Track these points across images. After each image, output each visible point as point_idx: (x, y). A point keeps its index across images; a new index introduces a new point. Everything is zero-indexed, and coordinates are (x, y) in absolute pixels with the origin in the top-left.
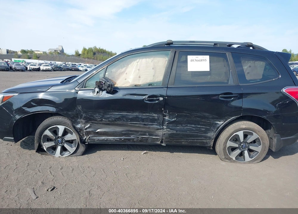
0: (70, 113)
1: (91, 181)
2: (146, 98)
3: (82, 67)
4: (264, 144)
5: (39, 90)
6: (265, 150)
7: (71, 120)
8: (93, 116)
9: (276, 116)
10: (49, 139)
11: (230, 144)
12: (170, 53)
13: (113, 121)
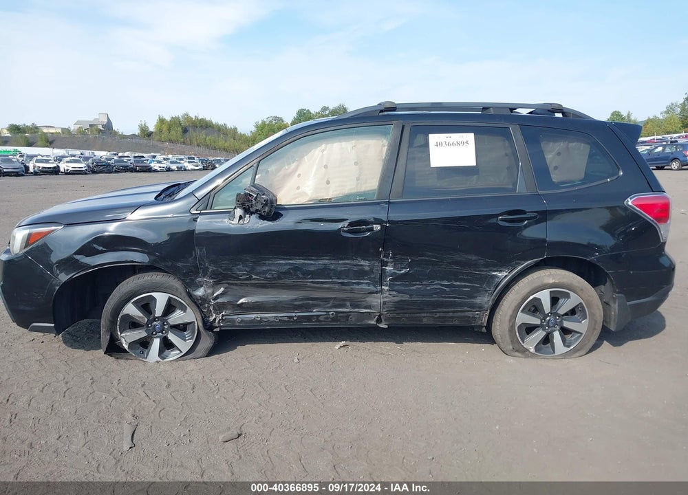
0: (179, 264)
1: (239, 408)
2: (344, 227)
3: (159, 162)
4: (592, 315)
5: (109, 216)
6: (594, 329)
7: (183, 280)
8: (231, 270)
9: (615, 257)
10: (133, 324)
11: (523, 318)
12: (393, 130)
13: (275, 278)
